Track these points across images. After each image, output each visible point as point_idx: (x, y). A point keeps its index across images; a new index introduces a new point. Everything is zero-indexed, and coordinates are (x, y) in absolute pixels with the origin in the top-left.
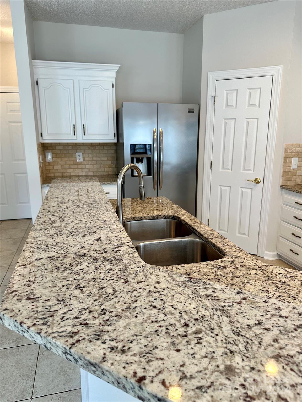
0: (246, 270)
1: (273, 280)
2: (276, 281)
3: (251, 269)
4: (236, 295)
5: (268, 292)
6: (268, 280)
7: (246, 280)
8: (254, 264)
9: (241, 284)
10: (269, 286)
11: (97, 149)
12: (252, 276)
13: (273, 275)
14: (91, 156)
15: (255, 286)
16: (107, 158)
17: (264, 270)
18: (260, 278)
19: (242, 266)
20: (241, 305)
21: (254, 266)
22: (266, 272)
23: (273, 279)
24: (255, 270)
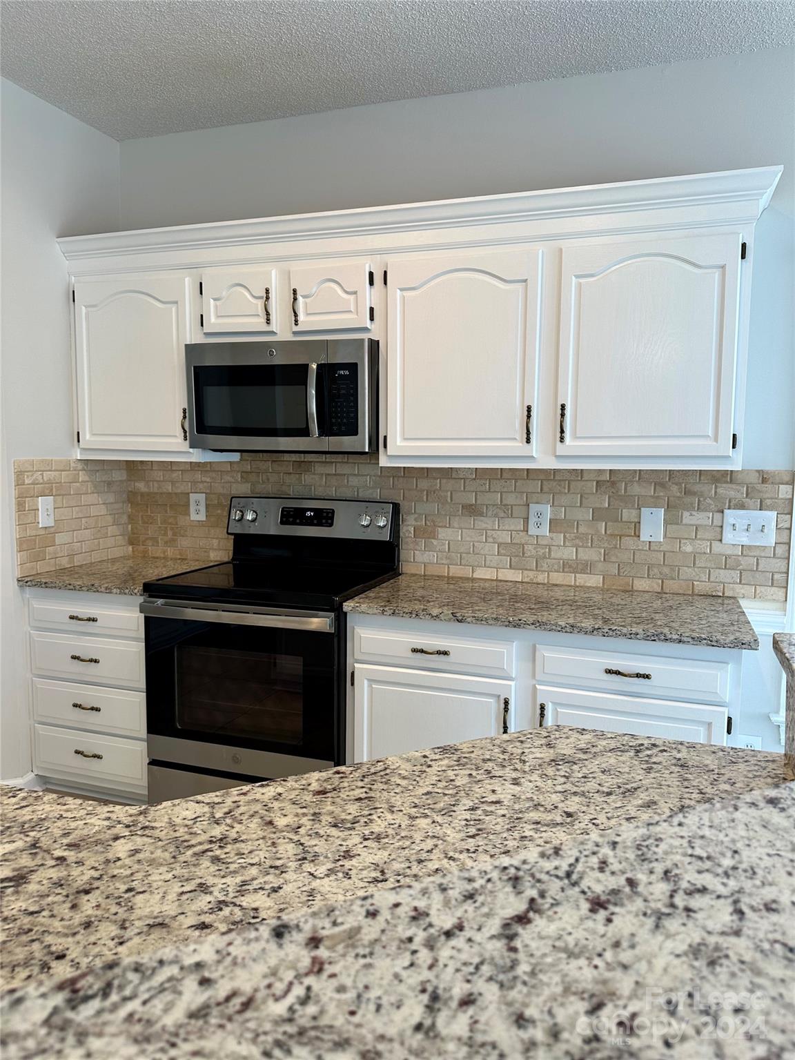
0: (97, 852)
1: (193, 846)
2: (200, 844)
3: (111, 843)
4: (280, 946)
5: (204, 888)
6: (180, 853)
7: (118, 885)
8: (106, 823)
9: (114, 909)
10: (197, 870)
12: (128, 861)
13: (182, 830)
15: (161, 891)
17: (146, 827)
18: (153, 856)
19: (73, 846)
20: (329, 969)
21: (109, 828)
22: (157, 833)
23: (190, 843)
24: (122, 841)
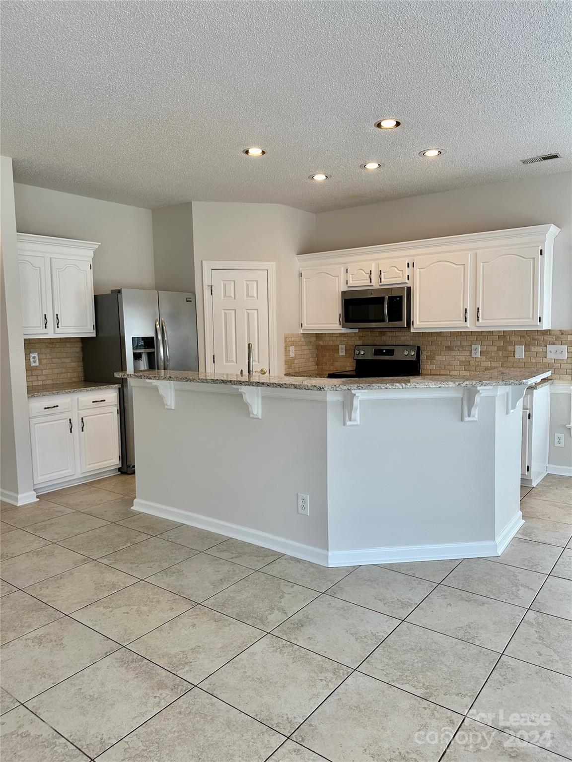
11: (57, 348)
14: (49, 357)
16: (70, 359)
